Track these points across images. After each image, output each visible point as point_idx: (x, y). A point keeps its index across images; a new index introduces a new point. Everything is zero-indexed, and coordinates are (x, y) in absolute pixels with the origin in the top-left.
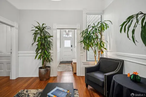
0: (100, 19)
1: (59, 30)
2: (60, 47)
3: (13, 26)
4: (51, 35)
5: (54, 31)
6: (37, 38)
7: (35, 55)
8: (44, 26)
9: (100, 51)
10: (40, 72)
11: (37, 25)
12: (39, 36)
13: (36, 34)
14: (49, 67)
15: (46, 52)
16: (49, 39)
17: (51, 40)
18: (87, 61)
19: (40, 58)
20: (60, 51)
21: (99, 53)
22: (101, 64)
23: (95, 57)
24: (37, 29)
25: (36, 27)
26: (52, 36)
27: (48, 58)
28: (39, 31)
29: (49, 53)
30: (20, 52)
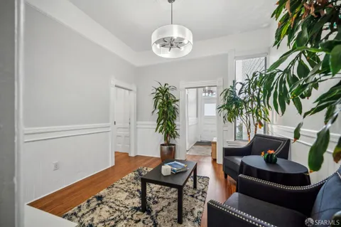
0: (264, 61)
1: (195, 89)
2: (197, 116)
3: (131, 90)
4: (177, 99)
5: (182, 93)
6: (158, 103)
7: (156, 127)
8: (167, 86)
9: (257, 124)
10: (162, 152)
11: (158, 86)
12: (161, 101)
13: (157, 98)
14: (174, 145)
15: (169, 124)
16: (173, 105)
17: (177, 107)
18: (235, 140)
19: (161, 131)
20: (197, 124)
21: (256, 127)
22: (254, 144)
23: (249, 133)
24: (158, 92)
25: (158, 89)
26: (178, 101)
27: (172, 132)
28: (161, 94)
29: (174, 124)
30: (139, 122)
